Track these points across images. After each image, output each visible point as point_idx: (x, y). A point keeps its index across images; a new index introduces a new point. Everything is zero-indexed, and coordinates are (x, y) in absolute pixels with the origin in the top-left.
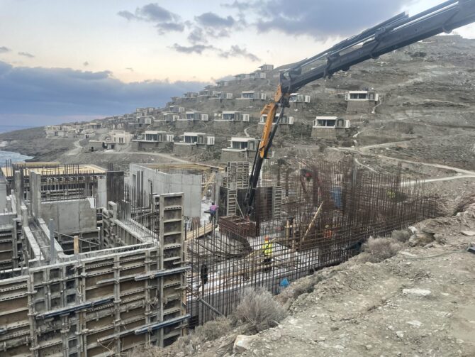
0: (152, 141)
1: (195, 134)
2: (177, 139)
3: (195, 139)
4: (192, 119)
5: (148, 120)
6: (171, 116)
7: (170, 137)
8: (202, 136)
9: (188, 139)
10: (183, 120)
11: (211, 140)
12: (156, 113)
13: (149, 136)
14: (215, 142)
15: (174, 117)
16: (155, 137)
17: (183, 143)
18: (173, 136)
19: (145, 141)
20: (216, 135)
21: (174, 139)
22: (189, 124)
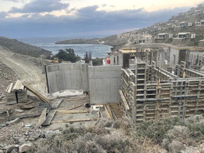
0: (162, 38)
1: (185, 33)
2: (174, 36)
3: (184, 36)
4: (183, 26)
5: (160, 29)
6: (172, 25)
7: (170, 36)
8: (188, 34)
9: (180, 36)
10: (178, 27)
11: (193, 36)
12: (164, 25)
13: (160, 36)
14: (196, 37)
15: (173, 25)
16: (163, 36)
17: (178, 38)
18: (172, 35)
19: (159, 38)
20: (196, 34)
21: (173, 36)
22: (181, 28)
